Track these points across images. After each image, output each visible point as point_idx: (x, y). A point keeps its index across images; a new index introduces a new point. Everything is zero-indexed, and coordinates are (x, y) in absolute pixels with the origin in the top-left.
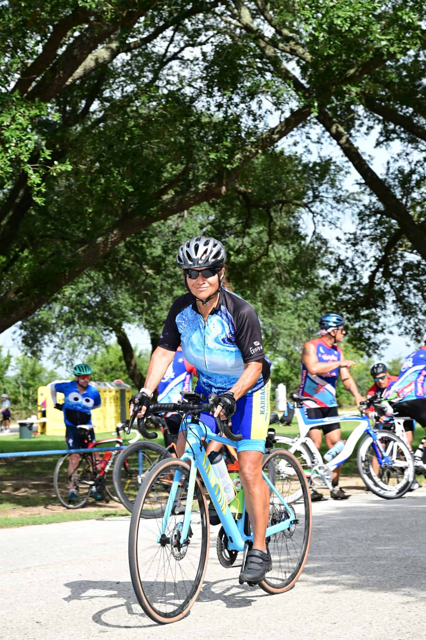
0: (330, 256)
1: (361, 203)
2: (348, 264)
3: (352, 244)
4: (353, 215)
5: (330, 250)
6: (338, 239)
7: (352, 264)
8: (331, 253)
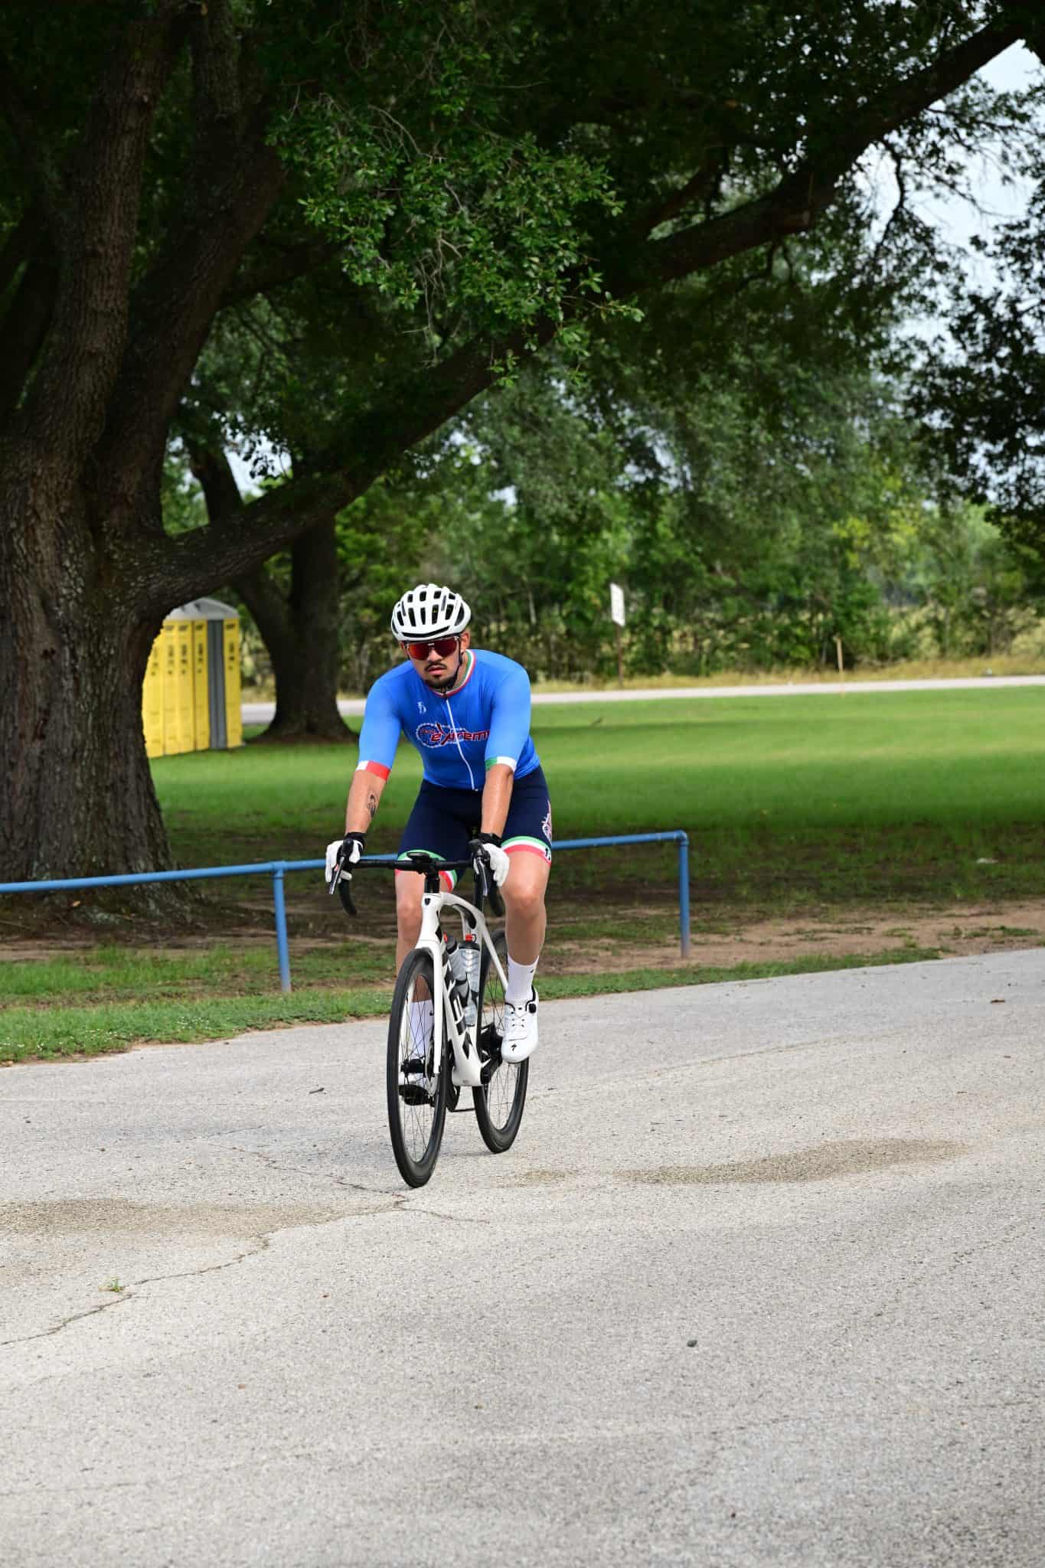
0: (937, 276)
1: (1027, 126)
2: (1001, 310)
3: (1014, 253)
4: (1005, 158)
5: (939, 258)
6: (976, 242)
7: (1013, 310)
8: (941, 267)
